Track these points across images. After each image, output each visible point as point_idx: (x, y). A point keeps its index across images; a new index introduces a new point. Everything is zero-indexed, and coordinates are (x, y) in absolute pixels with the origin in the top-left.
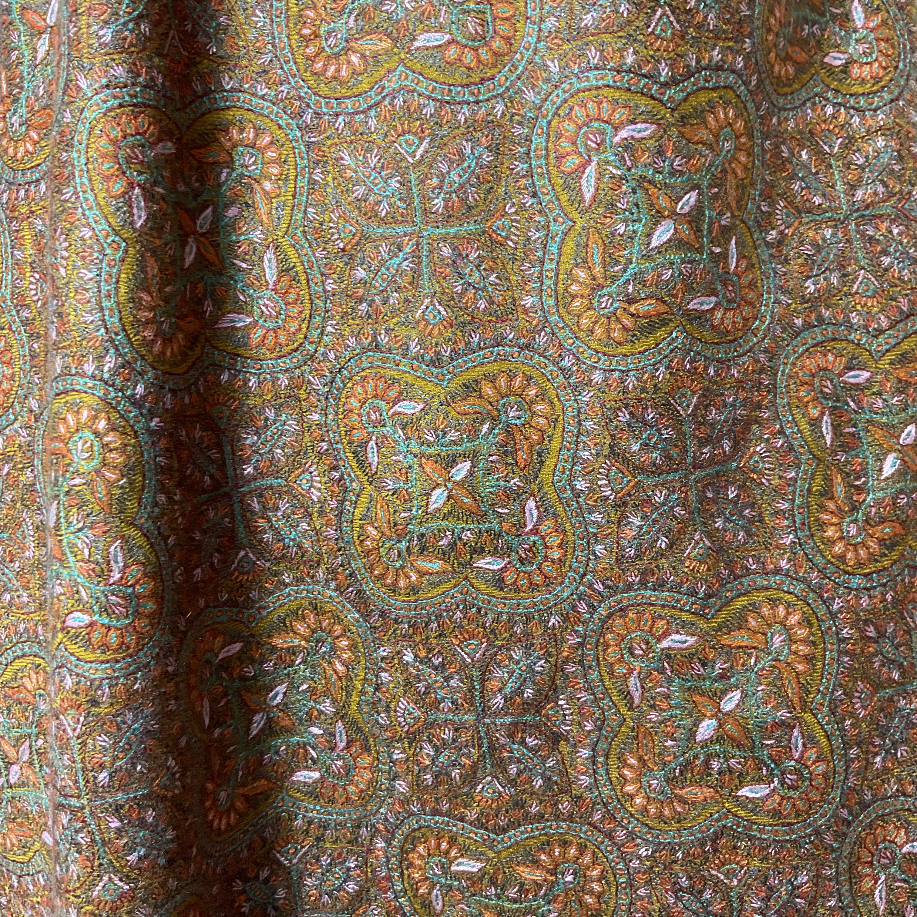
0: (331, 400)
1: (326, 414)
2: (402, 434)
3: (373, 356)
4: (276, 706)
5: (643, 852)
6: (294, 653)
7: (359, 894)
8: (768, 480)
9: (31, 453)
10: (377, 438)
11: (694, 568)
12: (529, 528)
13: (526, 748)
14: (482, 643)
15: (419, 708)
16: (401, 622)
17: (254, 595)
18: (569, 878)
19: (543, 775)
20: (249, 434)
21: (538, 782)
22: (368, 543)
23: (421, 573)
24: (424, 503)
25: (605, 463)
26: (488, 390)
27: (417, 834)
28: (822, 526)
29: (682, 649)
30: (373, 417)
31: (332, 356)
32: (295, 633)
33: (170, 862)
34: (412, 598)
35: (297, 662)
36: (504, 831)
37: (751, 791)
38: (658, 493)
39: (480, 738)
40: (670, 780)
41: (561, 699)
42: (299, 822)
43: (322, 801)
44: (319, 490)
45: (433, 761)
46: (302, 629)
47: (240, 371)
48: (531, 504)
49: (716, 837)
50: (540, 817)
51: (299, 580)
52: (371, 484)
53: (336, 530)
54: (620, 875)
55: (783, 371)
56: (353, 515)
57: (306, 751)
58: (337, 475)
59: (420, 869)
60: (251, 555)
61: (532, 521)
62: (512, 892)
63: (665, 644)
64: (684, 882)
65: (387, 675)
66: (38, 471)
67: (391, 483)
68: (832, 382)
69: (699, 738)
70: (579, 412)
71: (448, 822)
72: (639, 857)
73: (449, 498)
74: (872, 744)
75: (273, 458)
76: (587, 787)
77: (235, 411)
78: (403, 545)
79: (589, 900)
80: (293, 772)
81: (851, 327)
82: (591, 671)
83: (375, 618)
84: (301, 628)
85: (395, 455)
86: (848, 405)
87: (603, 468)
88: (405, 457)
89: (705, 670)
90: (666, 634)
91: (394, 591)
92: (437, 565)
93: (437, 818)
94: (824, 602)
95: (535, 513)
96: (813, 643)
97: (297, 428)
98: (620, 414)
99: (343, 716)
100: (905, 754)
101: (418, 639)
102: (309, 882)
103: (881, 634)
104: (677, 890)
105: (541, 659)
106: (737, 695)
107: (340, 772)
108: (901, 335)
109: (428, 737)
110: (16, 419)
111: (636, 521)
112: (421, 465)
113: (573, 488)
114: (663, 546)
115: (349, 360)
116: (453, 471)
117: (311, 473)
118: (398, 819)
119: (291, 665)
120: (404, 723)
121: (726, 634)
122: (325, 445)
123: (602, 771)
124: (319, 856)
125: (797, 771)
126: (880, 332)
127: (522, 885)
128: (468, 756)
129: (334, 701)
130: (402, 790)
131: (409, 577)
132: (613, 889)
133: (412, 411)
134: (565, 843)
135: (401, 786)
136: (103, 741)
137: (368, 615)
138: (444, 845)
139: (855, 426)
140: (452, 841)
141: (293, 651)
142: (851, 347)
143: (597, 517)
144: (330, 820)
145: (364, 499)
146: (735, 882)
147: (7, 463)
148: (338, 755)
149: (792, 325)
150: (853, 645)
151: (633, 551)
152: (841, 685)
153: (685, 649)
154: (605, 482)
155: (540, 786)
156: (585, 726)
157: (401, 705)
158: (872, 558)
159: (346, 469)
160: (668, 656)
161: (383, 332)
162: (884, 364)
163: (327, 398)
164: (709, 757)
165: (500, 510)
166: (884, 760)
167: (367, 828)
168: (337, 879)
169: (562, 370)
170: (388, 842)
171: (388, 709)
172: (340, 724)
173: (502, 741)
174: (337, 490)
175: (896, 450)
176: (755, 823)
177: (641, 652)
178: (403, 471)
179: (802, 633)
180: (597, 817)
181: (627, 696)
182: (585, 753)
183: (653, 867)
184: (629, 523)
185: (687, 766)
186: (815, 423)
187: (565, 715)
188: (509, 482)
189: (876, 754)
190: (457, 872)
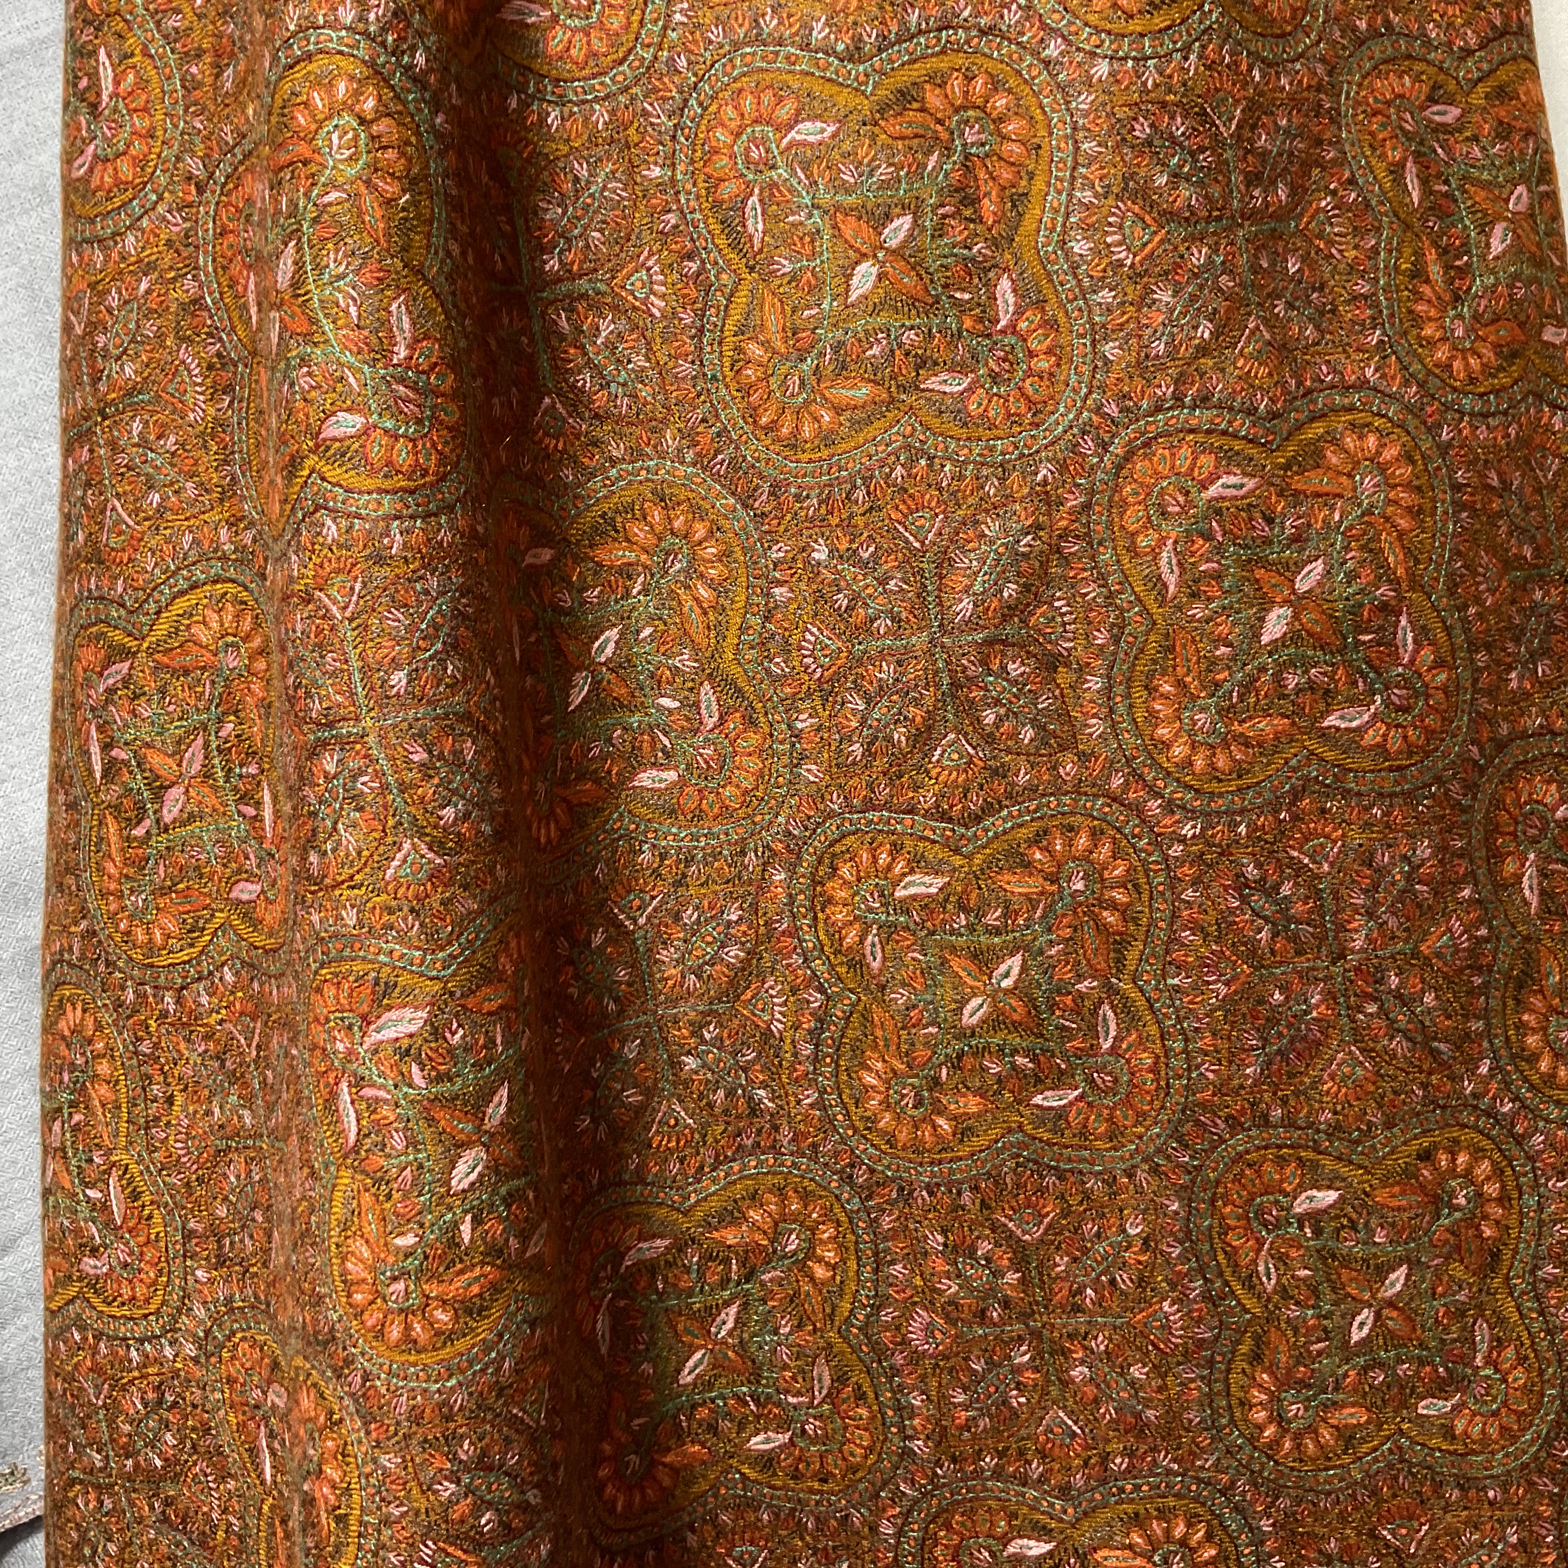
0: (682, 139)
1: (674, 164)
2: (803, 177)
3: (754, 54)
4: (604, 664)
5: (1187, 830)
6: (630, 577)
7: (746, 962)
8: (1340, 251)
9: (192, 248)
10: (762, 190)
11: (1249, 371)
12: (1003, 323)
13: (1007, 680)
14: (937, 515)
15: (839, 636)
16: (808, 497)
17: (568, 475)
18: (1080, 886)
19: (1033, 721)
20: (549, 202)
21: (1028, 734)
22: (749, 372)
23: (838, 410)
24: (842, 289)
25: (1118, 207)
26: (933, 99)
27: (838, 848)
28: (1418, 321)
29: (1236, 498)
30: (755, 155)
31: (682, 62)
32: (628, 540)
33: (498, 835)
34: (825, 453)
35: (635, 591)
36: (978, 819)
37: (1342, 718)
38: (1195, 251)
39: (936, 673)
40: (1226, 712)
41: (1059, 599)
42: (646, 857)
43: (681, 817)
44: (663, 297)
45: (863, 722)
46: (642, 535)
47: (533, 97)
48: (1005, 284)
49: (1296, 795)
50: (1032, 790)
51: (635, 454)
52: (752, 269)
53: (693, 362)
54: (1156, 872)
55: (1348, 93)
56: (722, 331)
57: (654, 740)
58: (694, 266)
59: (845, 905)
60: (558, 405)
61: (1007, 312)
62: (993, 917)
63: (1213, 491)
64: (1252, 872)
65: (784, 590)
66: (207, 275)
67: (786, 262)
68: (1412, 114)
69: (1265, 639)
70: (1075, 129)
71: (890, 818)
72: (1183, 840)
73: (880, 277)
74: (1504, 650)
75: (588, 246)
76: (1100, 736)
77: (528, 160)
78: (807, 366)
79: (1109, 917)
80: (634, 774)
81: (1428, 43)
82: (1101, 549)
83: (762, 502)
84: (639, 532)
85: (793, 213)
86: (1435, 151)
87: (1114, 214)
88: (810, 216)
89: (1271, 529)
90: (1213, 479)
91: (794, 446)
92: (863, 392)
93: (869, 815)
94: (1429, 430)
95: (1011, 300)
96: (1419, 489)
97: (624, 194)
98: (1137, 126)
99: (711, 674)
100: (1548, 672)
101: (835, 521)
102: (664, 955)
103: (1506, 485)
104: (1241, 885)
105: (1028, 533)
106: (1319, 566)
107: (709, 767)
108: (1496, 59)
109: (854, 682)
110: (161, 198)
111: (1164, 296)
112: (835, 227)
113: (1068, 254)
114: (1206, 335)
115: (712, 66)
116: (886, 231)
117: (649, 269)
118: (806, 829)
119: (627, 595)
120: (813, 666)
121: (1297, 473)
122: (672, 219)
123: (1121, 709)
124: (679, 912)
125: (1407, 683)
126: (1468, 52)
127: (1007, 905)
128: (917, 702)
129: (696, 649)
130: (812, 779)
131: (817, 419)
132: (1145, 897)
133: (819, 137)
134: (1071, 829)
135: (811, 772)
136: (398, 620)
137: (749, 497)
138: (884, 858)
139: (1446, 182)
140: (896, 849)
141: (627, 572)
142: (1432, 70)
143: (1106, 296)
144: (696, 848)
145: (742, 298)
146: (1326, 867)
147: (146, 275)
148: (707, 740)
149: (1355, 29)
150: (1472, 494)
151: (1162, 346)
152: (1459, 553)
153: (1243, 498)
154: (1117, 237)
155: (1032, 740)
156: (1095, 638)
157: (808, 636)
158: (1489, 371)
159: (708, 253)
160: (1218, 512)
161: (769, 10)
162: (1478, 98)
163: (674, 137)
164: (1281, 668)
165: (958, 295)
166: (1521, 678)
167: (756, 852)
168: (708, 944)
169: (1047, 63)
170: (792, 871)
171: (786, 651)
172: (707, 686)
173: (972, 671)
174: (694, 294)
175: (1506, 219)
176: (1350, 770)
177: (1177, 509)
178: (807, 239)
179: (1404, 472)
180: (1117, 782)
181: (1159, 583)
182: (1095, 683)
183: (1203, 854)
184: (1154, 301)
185: (1248, 686)
186: (1397, 170)
187: (1064, 624)
188: (970, 249)
189: (1510, 668)
190: (902, 901)
